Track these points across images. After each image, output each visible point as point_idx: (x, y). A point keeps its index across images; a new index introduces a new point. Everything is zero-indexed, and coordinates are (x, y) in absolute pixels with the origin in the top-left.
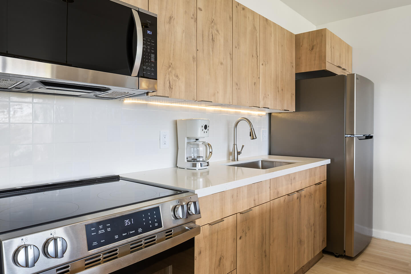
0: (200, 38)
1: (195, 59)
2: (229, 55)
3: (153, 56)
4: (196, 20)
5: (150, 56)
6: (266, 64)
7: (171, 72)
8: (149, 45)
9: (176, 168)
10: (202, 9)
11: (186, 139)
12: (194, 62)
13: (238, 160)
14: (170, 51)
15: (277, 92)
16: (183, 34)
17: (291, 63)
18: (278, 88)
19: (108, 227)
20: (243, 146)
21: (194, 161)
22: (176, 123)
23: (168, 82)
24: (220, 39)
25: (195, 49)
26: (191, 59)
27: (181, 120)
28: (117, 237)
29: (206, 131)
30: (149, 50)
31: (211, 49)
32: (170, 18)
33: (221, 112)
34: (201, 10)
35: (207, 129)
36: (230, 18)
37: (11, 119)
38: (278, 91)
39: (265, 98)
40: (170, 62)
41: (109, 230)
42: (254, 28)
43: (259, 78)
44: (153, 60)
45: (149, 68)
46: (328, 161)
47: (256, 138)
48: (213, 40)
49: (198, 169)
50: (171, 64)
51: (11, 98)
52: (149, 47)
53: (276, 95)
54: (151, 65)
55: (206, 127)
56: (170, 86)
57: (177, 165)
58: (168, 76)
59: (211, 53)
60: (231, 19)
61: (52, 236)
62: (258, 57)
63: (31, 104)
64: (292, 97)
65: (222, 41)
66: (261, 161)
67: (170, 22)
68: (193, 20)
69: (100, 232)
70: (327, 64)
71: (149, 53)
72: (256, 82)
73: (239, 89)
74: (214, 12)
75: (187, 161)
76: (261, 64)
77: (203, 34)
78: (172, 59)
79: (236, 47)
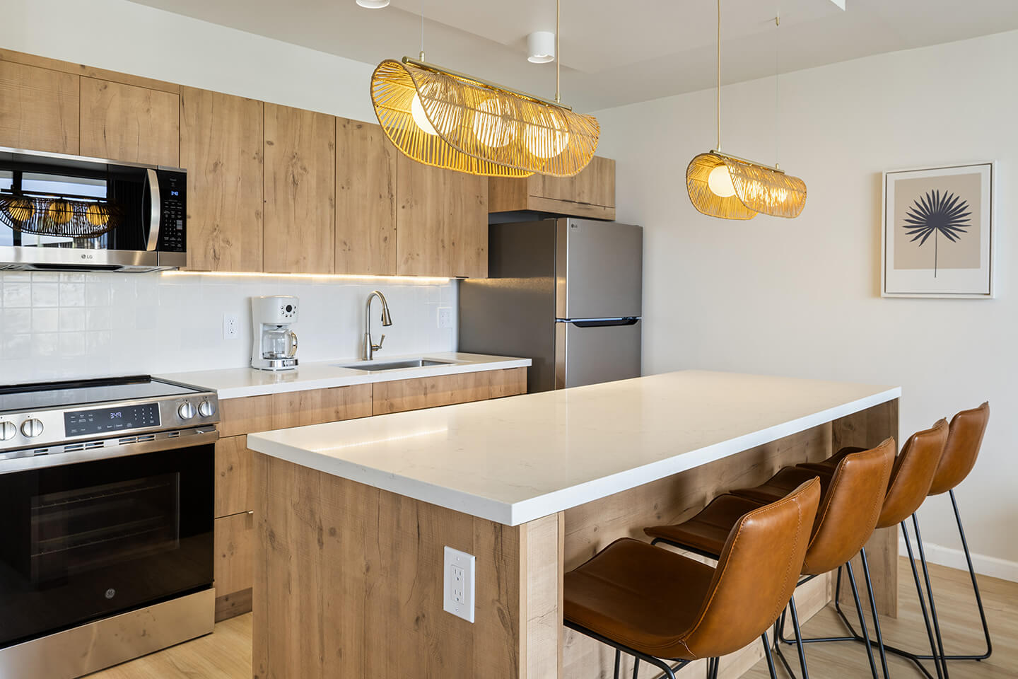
0: (269, 184)
1: (262, 215)
2: (328, 202)
3: (179, 222)
4: (262, 160)
5: (176, 224)
6: (411, 206)
7: (216, 236)
8: (173, 210)
9: (250, 369)
10: (274, 142)
11: (261, 326)
12: (257, 219)
13: (371, 358)
14: (216, 209)
15: (441, 250)
16: (237, 182)
17: (478, 197)
18: (443, 241)
19: (91, 417)
20: (383, 337)
21: (272, 357)
22: (250, 301)
23: (212, 251)
24: (311, 180)
25: (260, 201)
26: (253, 214)
27: (259, 298)
28: (100, 428)
29: (289, 314)
30: (173, 216)
31: (290, 197)
32: (216, 165)
33: (343, 282)
34: (271, 143)
35: (292, 311)
36: (330, 145)
37: (5, 303)
38: (443, 247)
39: (410, 261)
40: (216, 223)
41: (91, 420)
42: (385, 151)
43: (396, 229)
44: (180, 227)
45: (173, 239)
46: (528, 362)
47: (391, 324)
48: (295, 183)
49: (275, 370)
50: (218, 226)
51: (5, 277)
52: (173, 212)
53: (438, 254)
54: (177, 233)
55: (289, 309)
56: (215, 256)
57: (252, 365)
58: (211, 243)
59: (291, 202)
60: (333, 146)
61: (29, 419)
62: (392, 196)
63: (30, 284)
64: (479, 254)
65: (313, 182)
66: (421, 362)
67: (215, 170)
68: (257, 160)
69: (80, 421)
70: (530, 200)
71: (173, 219)
72: (388, 236)
73: (349, 250)
74: (296, 144)
75: (262, 358)
76: (400, 207)
77: (275, 178)
78: (218, 220)
79: (343, 188)
